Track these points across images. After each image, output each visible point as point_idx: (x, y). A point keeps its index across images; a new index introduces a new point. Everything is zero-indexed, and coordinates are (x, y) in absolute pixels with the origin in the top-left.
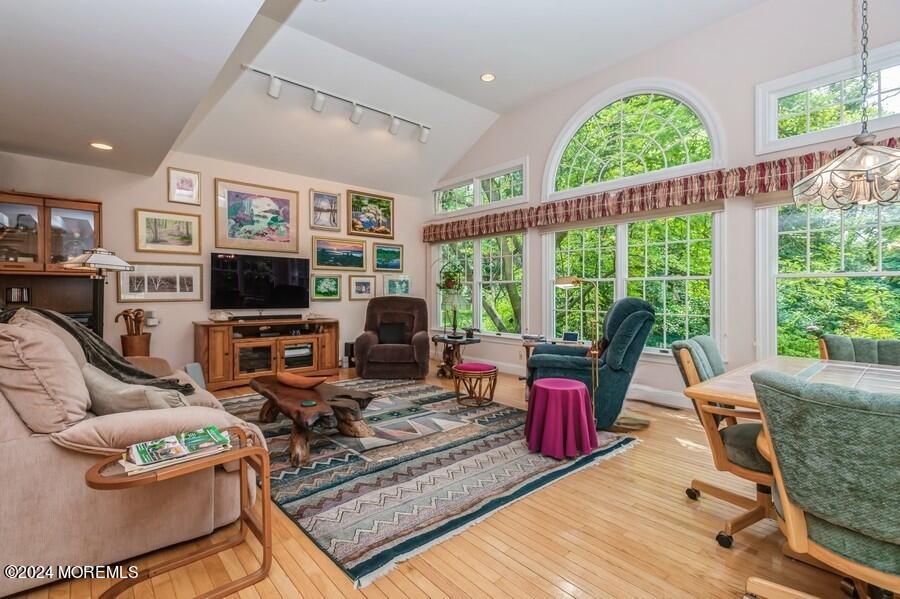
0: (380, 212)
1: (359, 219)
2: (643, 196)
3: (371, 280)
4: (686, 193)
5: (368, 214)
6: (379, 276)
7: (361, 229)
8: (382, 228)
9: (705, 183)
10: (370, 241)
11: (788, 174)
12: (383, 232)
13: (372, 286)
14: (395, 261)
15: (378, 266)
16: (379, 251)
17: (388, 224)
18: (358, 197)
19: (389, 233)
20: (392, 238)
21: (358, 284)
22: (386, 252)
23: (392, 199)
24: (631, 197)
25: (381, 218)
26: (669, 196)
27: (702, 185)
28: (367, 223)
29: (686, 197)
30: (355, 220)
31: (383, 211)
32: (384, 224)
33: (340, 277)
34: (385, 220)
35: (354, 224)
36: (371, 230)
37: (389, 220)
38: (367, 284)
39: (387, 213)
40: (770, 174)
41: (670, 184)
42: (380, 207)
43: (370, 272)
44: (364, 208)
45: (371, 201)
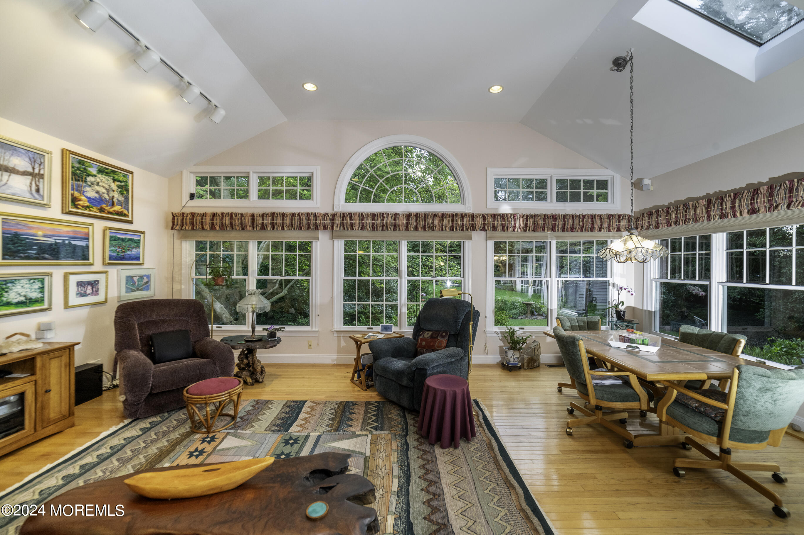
0: (114, 186)
1: (82, 193)
2: (425, 220)
3: (101, 278)
4: (453, 224)
5: (97, 188)
6: (113, 271)
7: (85, 207)
8: (117, 208)
9: (465, 219)
10: (99, 226)
11: (506, 223)
12: (118, 213)
13: (102, 287)
14: (134, 252)
15: (111, 258)
16: (113, 239)
17: (125, 203)
18: (80, 162)
19: (125, 215)
20: (131, 222)
21: (80, 284)
22: (123, 240)
23: (132, 173)
24: (416, 220)
25: (116, 195)
26: (442, 223)
27: (463, 220)
28: (95, 199)
29: (453, 226)
30: (76, 194)
31: (119, 187)
32: (119, 203)
33: (50, 275)
34: (121, 199)
35: (74, 200)
36: (102, 210)
37: (127, 198)
38: (94, 284)
39: (124, 189)
40: (498, 221)
41: (443, 215)
42: (114, 180)
43: (98, 266)
44: (90, 179)
45: (101, 171)
